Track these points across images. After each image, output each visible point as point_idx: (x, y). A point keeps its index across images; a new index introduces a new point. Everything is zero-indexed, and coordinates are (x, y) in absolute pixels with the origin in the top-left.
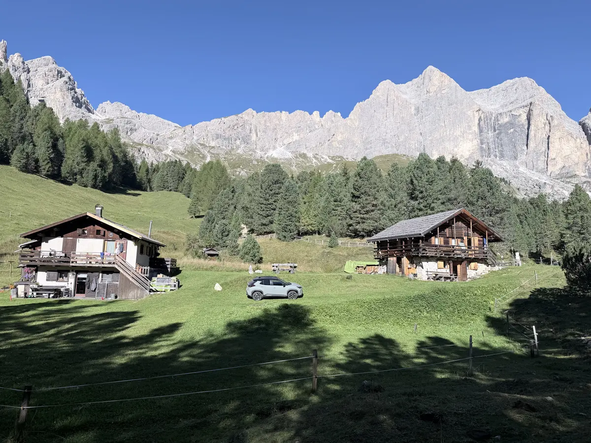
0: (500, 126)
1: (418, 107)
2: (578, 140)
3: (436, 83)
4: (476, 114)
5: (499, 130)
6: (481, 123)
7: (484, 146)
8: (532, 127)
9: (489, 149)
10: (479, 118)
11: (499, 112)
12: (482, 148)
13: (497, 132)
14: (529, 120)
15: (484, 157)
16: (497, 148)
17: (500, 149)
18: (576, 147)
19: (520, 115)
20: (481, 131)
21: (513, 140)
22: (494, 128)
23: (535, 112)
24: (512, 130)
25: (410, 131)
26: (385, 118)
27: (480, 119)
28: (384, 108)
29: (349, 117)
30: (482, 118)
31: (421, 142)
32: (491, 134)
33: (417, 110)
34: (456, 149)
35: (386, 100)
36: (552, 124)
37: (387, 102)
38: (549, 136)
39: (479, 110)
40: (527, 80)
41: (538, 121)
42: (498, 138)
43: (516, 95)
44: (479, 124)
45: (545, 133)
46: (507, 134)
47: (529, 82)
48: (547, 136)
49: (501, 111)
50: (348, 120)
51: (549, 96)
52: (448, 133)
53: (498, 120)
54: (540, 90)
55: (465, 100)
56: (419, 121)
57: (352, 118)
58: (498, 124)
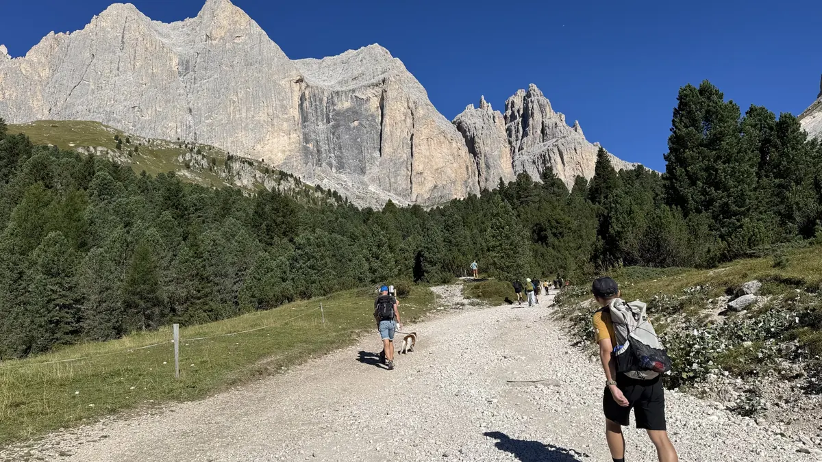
0: (338, 113)
1: (188, 62)
2: (454, 144)
3: (225, 23)
4: (296, 87)
5: (336, 120)
6: (304, 105)
7: (310, 146)
8: (387, 120)
9: (318, 151)
10: (300, 94)
11: (336, 90)
12: (306, 149)
13: (331, 123)
14: (382, 107)
15: (310, 164)
16: (332, 151)
17: (337, 153)
18: (452, 154)
19: (368, 100)
20: (305, 119)
21: (359, 140)
22: (328, 115)
23: (391, 94)
24: (356, 123)
25: (167, 102)
26: (115, 72)
27: (302, 98)
28: (114, 52)
29: (27, 58)
30: (307, 97)
31: (190, 127)
32: (322, 127)
33: (186, 65)
34: (258, 147)
35: (120, 38)
36: (417, 116)
37: (123, 42)
38: (413, 135)
39: (300, 81)
40: (377, 48)
41: (396, 109)
42: (333, 134)
43: (362, 68)
44: (301, 105)
45: (407, 130)
46: (348, 128)
47: (381, 51)
48: (410, 135)
49: (338, 88)
50: (22, 64)
51: (410, 75)
52: (244, 115)
53: (333, 104)
54: (397, 65)
55: (276, 59)
56: (188, 87)
57: (35, 60)
58: (334, 110)
